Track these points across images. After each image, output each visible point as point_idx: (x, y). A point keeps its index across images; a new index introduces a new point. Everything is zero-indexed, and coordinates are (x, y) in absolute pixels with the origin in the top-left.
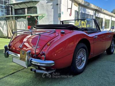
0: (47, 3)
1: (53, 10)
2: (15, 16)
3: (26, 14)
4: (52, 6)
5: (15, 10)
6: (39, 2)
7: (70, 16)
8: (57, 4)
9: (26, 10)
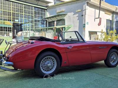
0: (73, 15)
1: (78, 21)
2: (49, 27)
3: (55, 26)
4: (78, 17)
5: (49, 22)
6: (67, 14)
7: (99, 25)
8: (82, 15)
9: (55, 22)
